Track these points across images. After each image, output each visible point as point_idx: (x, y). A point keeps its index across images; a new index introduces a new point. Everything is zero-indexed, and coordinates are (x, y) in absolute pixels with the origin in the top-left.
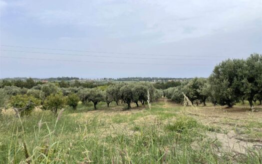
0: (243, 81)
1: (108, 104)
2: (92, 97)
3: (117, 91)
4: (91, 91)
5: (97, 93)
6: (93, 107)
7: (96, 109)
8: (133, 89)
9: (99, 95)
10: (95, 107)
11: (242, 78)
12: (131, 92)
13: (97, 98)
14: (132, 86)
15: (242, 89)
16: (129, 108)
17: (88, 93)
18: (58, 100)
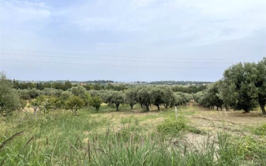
0: (250, 85)
1: (132, 106)
2: (114, 99)
3: (136, 94)
4: (113, 94)
5: (119, 96)
6: (116, 109)
7: (118, 110)
8: (149, 92)
9: (121, 98)
10: (117, 109)
11: (249, 82)
12: (148, 95)
13: (118, 100)
14: (149, 89)
15: (249, 94)
16: (148, 110)
17: (111, 95)
18: (77, 101)
